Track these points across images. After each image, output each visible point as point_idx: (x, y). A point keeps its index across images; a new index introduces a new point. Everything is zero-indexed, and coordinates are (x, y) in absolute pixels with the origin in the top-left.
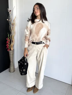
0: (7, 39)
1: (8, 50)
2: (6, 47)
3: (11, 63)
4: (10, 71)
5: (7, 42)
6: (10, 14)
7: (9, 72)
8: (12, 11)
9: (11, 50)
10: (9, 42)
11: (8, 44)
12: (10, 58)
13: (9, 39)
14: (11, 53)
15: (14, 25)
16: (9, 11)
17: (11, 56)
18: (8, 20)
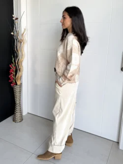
0: (10, 66)
1: (12, 85)
2: (10, 79)
3: (17, 107)
5: (11, 71)
6: (16, 24)
7: (13, 121)
8: (19, 19)
9: (16, 84)
10: (13, 71)
11: (12, 75)
13: (13, 66)
14: (17, 89)
15: (22, 43)
16: (14, 19)
17: (17, 94)
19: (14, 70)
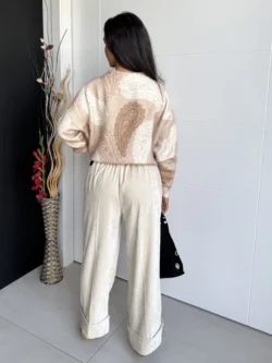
0: (35, 154)
1: (38, 196)
2: (33, 183)
3: (50, 248)
4: (43, 279)
5: (36, 166)
6: (49, 59)
7: (41, 280)
8: (55, 49)
9: (48, 197)
10: (41, 166)
11: (38, 174)
12: (43, 227)
13: (42, 154)
14: (49, 206)
15: (62, 103)
16: (43, 47)
17: (49, 220)
18: (40, 80)
19: (44, 163)
